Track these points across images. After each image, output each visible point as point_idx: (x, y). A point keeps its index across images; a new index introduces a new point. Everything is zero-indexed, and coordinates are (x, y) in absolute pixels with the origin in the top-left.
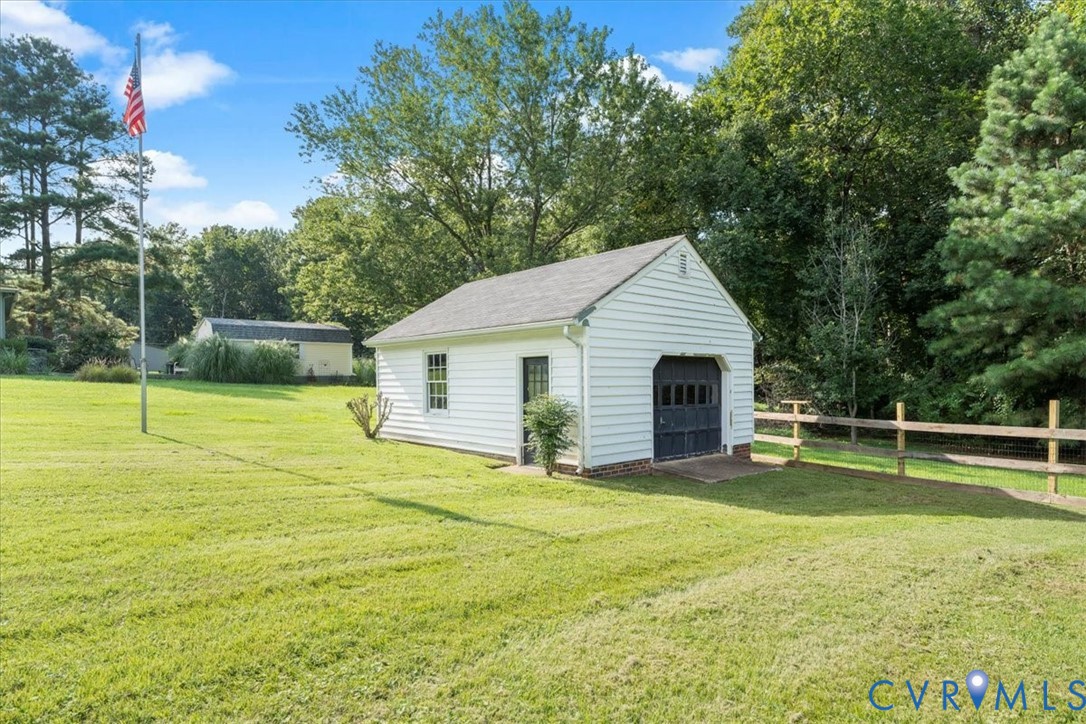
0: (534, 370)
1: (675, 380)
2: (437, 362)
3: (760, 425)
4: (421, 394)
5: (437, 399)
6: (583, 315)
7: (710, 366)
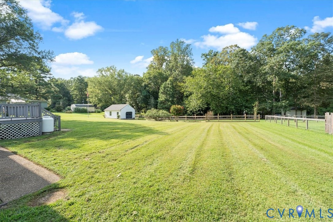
0: (118, 113)
1: (128, 113)
2: (111, 113)
3: (135, 116)
4: (109, 115)
5: (111, 115)
6: (121, 110)
7: (131, 112)
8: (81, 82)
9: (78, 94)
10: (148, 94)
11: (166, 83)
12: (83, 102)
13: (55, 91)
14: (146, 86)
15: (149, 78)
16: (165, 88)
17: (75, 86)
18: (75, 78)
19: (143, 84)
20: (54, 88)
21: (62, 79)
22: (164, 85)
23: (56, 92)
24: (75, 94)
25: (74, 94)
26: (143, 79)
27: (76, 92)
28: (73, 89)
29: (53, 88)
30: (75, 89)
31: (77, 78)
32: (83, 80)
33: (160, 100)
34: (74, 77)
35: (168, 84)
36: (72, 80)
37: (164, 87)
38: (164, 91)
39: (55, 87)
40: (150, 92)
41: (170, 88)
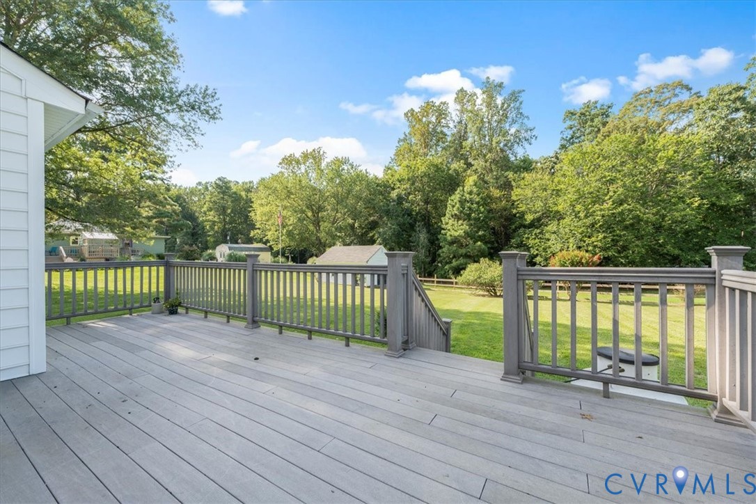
8: (224, 193)
9: (216, 219)
10: (408, 219)
11: (463, 190)
12: (228, 238)
13: (174, 211)
14: (400, 199)
15: (412, 180)
16: (462, 202)
17: (210, 201)
18: (207, 183)
19: (394, 194)
20: (171, 206)
21: (179, 185)
22: (458, 196)
23: (175, 213)
24: (211, 221)
25: (206, 221)
26: (390, 182)
27: (212, 216)
28: (205, 209)
29: (169, 204)
30: (210, 210)
31: (216, 183)
32: (229, 188)
33: (451, 236)
34: (204, 182)
35: (471, 193)
36: (200, 187)
37: (459, 201)
38: (461, 212)
39: (173, 203)
40: (414, 213)
41: (478, 203)
